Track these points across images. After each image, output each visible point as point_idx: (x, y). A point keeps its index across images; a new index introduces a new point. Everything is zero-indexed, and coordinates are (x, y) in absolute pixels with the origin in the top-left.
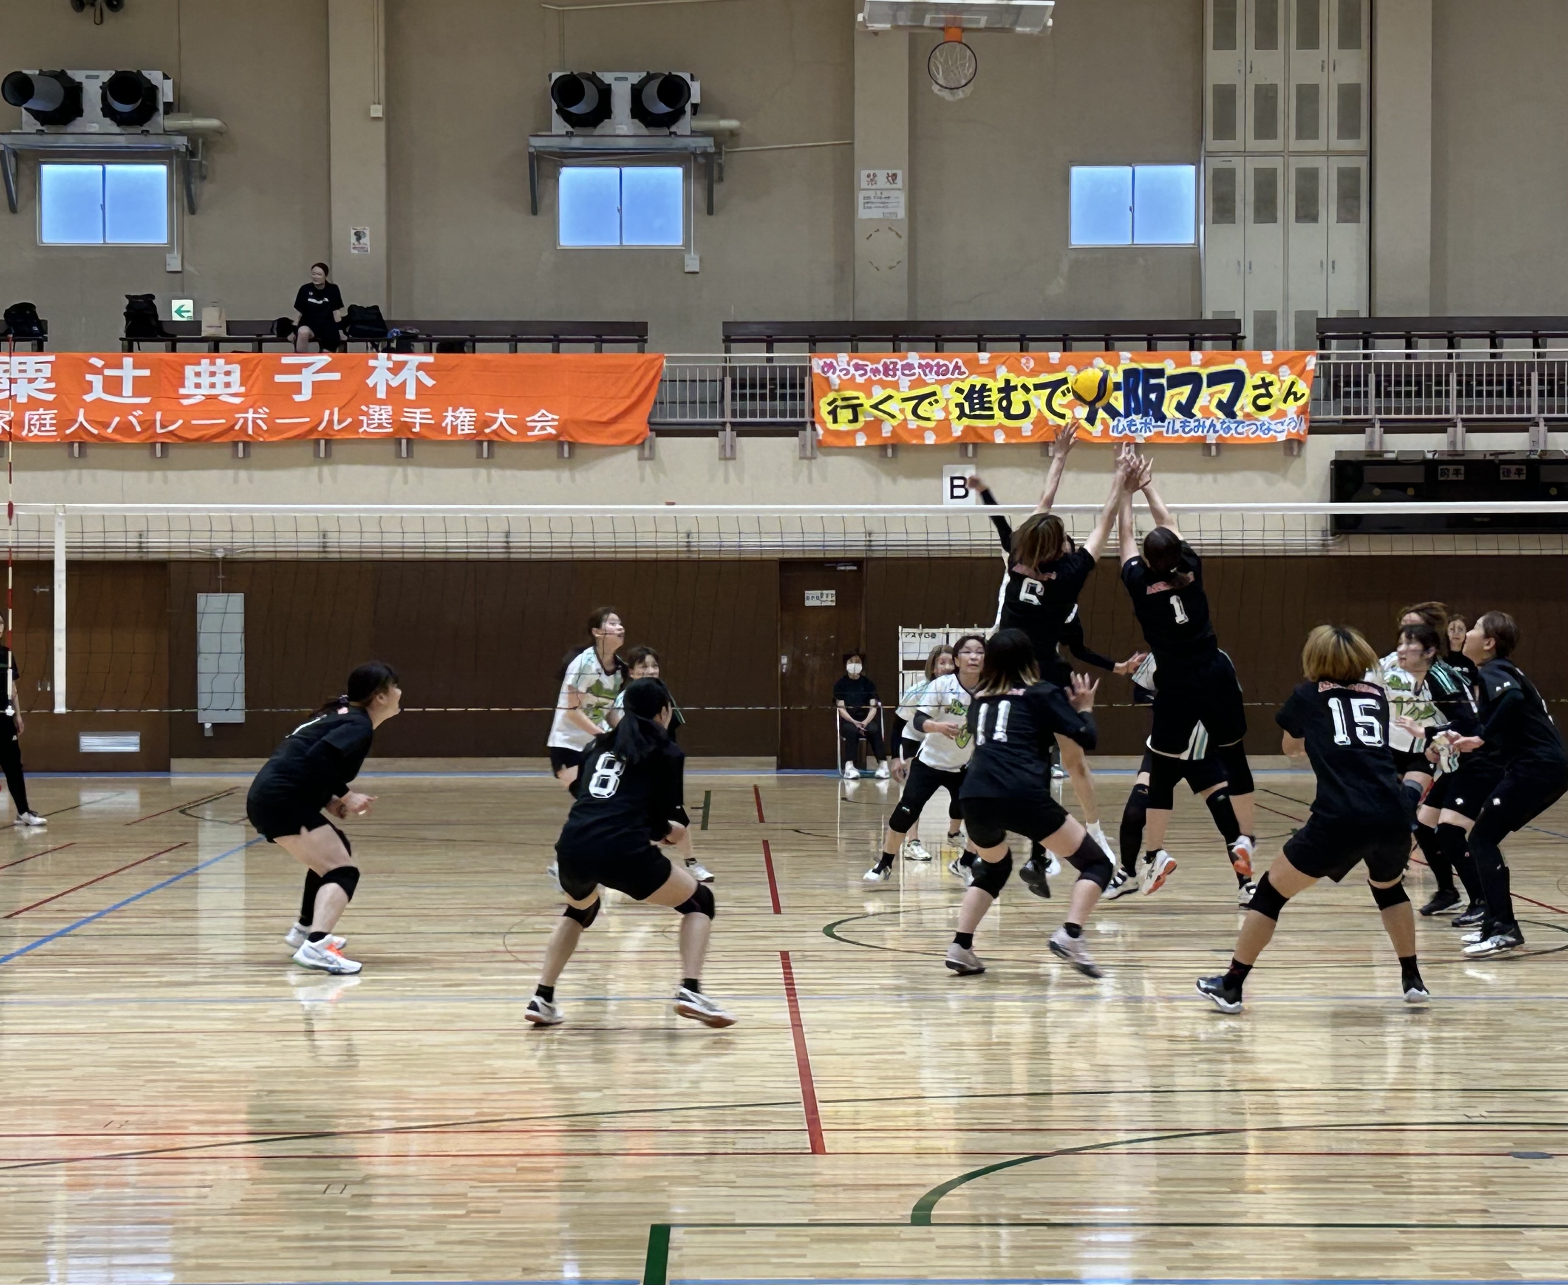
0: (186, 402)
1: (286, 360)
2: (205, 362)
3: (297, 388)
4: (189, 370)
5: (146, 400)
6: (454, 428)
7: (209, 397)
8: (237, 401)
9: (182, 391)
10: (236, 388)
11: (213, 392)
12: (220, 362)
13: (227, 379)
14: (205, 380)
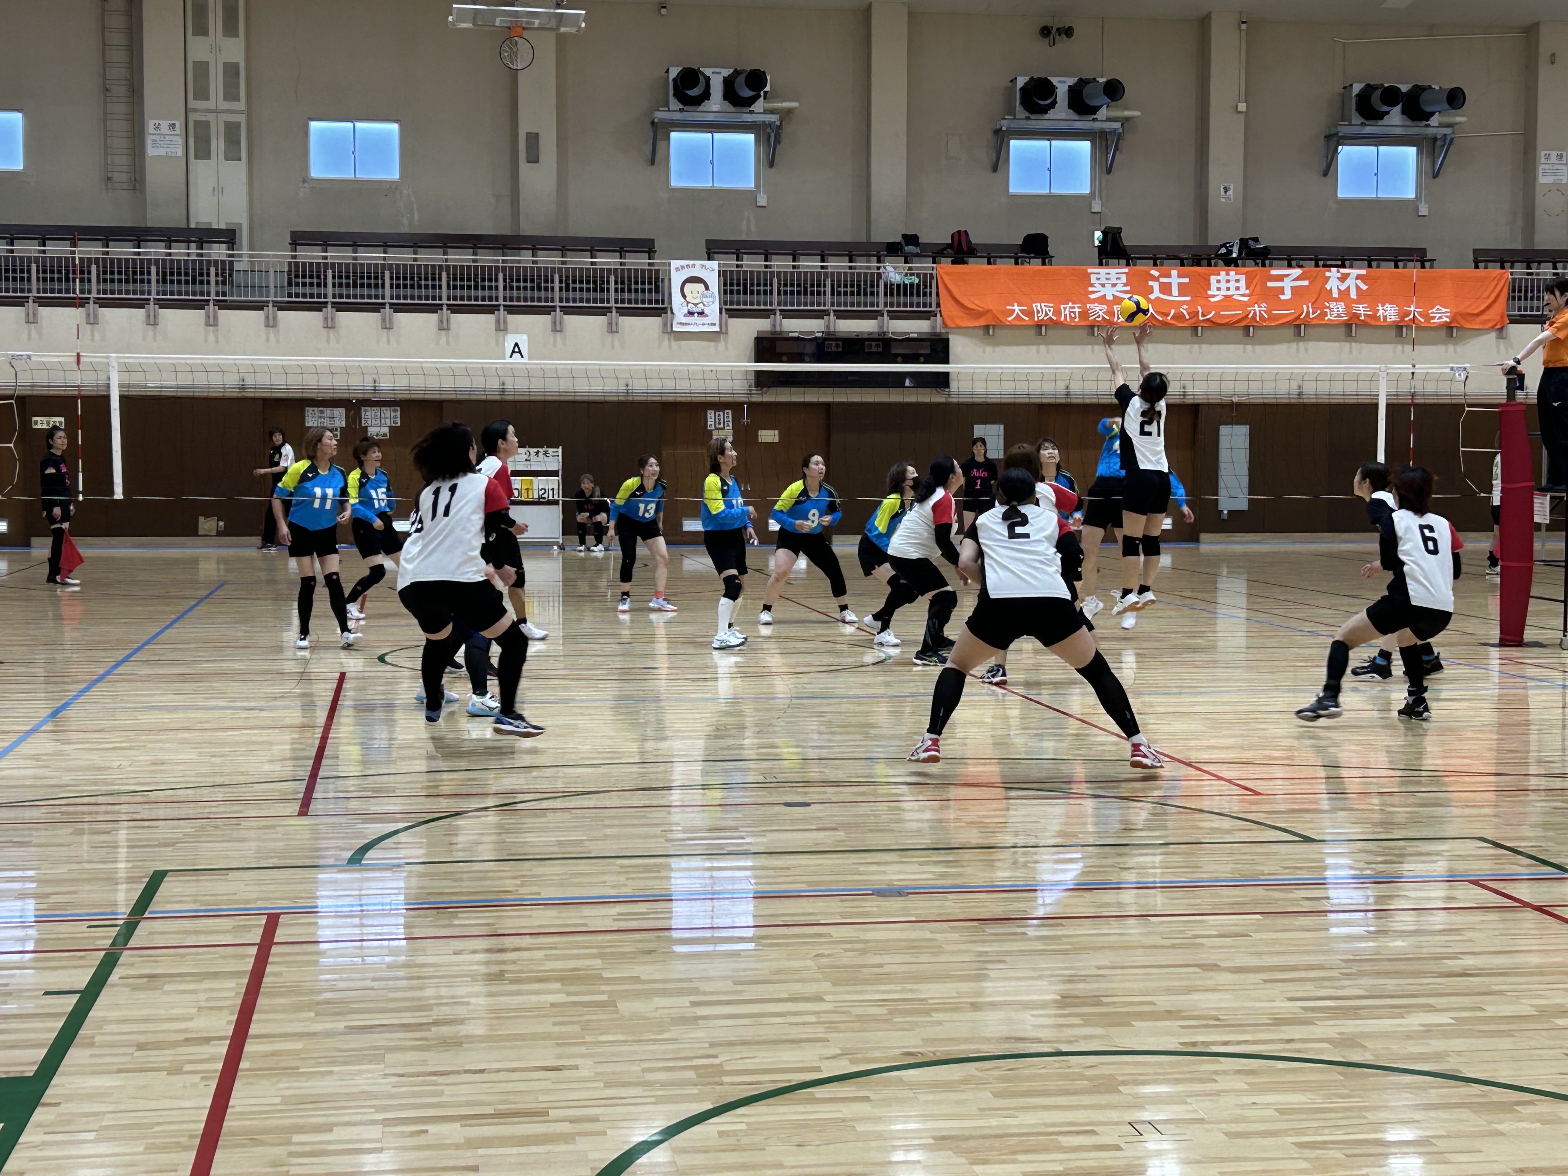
0: (1212, 300)
1: (1274, 272)
2: (1223, 273)
3: (1282, 290)
4: (1213, 279)
5: (1188, 298)
6: (1385, 317)
7: (1226, 297)
8: (1246, 299)
9: (1210, 293)
10: (1243, 290)
11: (1229, 293)
12: (1232, 273)
13: (1237, 285)
14: (1223, 285)
